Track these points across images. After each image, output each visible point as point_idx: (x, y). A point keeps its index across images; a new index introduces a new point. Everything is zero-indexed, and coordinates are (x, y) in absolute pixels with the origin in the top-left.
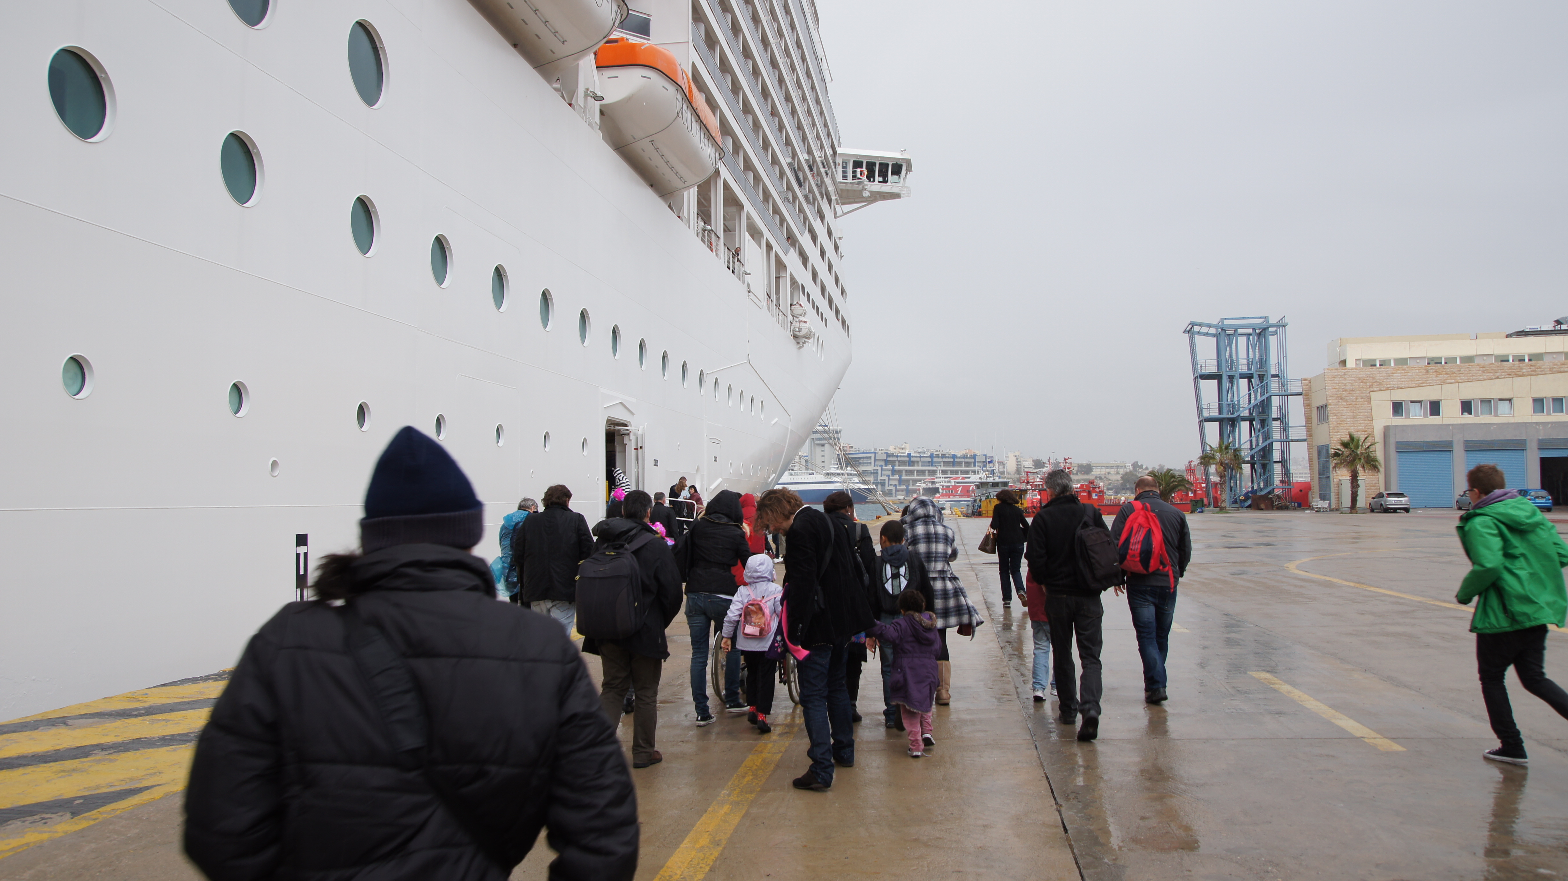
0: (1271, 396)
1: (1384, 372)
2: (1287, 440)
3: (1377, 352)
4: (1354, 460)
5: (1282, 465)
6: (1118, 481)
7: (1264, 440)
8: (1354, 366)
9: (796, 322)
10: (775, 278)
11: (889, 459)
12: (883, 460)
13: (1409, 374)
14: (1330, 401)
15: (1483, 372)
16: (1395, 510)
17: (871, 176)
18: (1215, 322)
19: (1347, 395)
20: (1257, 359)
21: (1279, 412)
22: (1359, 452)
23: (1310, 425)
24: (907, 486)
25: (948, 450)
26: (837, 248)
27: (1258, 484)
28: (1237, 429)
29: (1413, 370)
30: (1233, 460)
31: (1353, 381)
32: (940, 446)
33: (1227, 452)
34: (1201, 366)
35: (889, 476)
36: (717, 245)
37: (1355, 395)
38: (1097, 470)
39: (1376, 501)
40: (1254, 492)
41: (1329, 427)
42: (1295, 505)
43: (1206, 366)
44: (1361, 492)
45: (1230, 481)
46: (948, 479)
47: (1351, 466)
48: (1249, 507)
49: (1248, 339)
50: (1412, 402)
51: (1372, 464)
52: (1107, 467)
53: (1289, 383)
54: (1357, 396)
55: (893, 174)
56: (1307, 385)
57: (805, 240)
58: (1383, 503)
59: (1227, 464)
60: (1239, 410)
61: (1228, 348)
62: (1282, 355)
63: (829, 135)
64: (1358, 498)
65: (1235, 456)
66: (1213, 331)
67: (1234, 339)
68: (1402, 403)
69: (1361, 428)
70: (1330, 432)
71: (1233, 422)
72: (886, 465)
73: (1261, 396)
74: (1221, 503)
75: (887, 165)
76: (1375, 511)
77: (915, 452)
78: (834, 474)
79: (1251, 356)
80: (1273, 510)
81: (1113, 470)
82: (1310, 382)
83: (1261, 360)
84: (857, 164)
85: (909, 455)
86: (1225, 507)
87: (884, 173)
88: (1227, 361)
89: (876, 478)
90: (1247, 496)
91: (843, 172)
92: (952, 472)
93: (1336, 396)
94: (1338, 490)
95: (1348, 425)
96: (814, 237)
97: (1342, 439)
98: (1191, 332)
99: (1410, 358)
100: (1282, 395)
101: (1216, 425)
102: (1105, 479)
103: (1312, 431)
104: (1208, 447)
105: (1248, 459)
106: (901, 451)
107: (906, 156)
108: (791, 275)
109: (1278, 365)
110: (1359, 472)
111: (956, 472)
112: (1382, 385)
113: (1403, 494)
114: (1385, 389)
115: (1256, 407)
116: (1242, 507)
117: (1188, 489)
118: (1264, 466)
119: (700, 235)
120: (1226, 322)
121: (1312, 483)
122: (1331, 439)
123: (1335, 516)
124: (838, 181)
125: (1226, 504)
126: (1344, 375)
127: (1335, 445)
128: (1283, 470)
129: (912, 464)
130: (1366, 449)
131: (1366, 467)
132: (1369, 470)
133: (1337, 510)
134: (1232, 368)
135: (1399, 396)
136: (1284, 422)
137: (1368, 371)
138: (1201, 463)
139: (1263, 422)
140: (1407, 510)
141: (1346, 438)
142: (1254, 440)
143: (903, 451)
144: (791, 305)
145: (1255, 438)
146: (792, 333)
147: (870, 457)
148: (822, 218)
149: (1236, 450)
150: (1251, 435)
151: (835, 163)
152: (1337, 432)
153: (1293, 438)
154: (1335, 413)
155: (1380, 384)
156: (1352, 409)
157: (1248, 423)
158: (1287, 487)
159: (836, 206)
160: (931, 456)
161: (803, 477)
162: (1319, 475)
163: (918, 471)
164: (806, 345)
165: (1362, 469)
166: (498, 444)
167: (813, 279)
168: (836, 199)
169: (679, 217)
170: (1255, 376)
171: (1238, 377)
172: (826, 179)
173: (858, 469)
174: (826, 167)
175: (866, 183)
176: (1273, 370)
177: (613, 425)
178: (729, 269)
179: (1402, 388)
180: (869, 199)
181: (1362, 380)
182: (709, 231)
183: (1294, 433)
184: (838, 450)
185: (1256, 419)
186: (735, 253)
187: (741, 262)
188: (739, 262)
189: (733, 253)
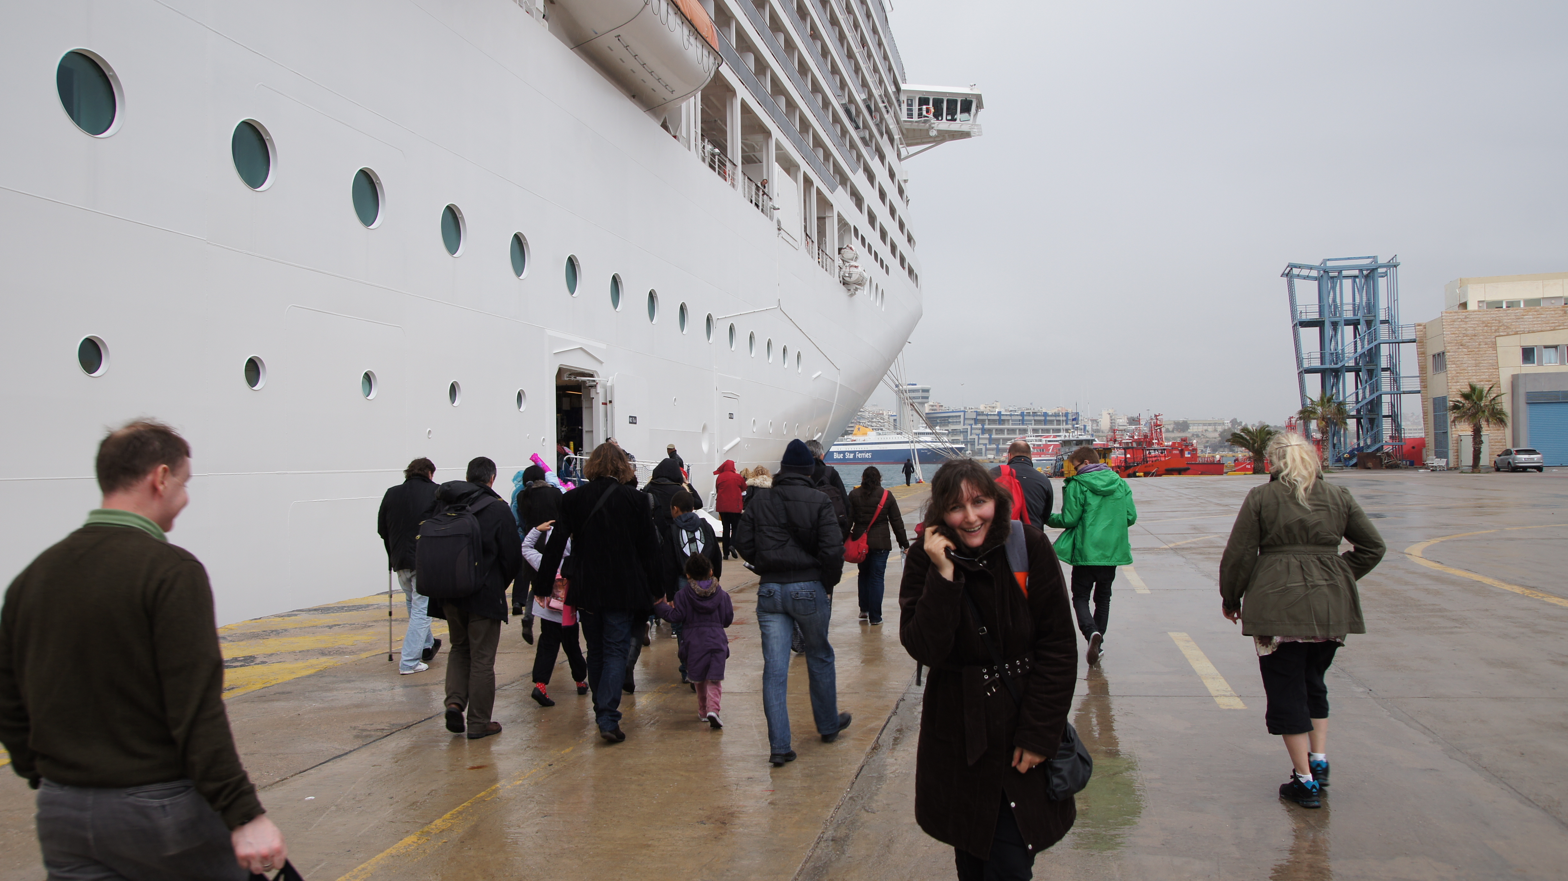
0: (1380, 344)
1: (1513, 315)
2: (1398, 392)
3: (1504, 293)
4: (1477, 413)
5: (1392, 420)
6: (1215, 438)
7: (1372, 392)
8: (1476, 308)
9: (846, 266)
10: (817, 218)
11: (978, 418)
12: (972, 419)
13: (1542, 316)
14: (1448, 348)
16: (1524, 469)
17: (938, 115)
18: (1317, 264)
19: (1468, 341)
20: (1364, 303)
21: (1389, 361)
22: (1482, 405)
23: (1425, 375)
24: (998, 446)
25: (1039, 408)
26: (901, 191)
27: (1365, 441)
28: (1341, 380)
29: (1547, 311)
30: (1336, 414)
31: (1476, 325)
32: (1031, 404)
33: (1330, 406)
34: (1301, 313)
35: (978, 435)
36: (734, 174)
37: (1478, 340)
38: (1194, 427)
39: (1502, 459)
40: (1360, 449)
41: (1447, 377)
42: (1406, 464)
43: (1306, 313)
44: (1485, 449)
45: (1333, 438)
46: (1039, 438)
47: (1473, 420)
48: (1355, 465)
49: (1354, 282)
50: (1546, 347)
51: (1498, 417)
52: (1204, 424)
53: (1400, 329)
54: (1480, 342)
55: (962, 111)
56: (1422, 331)
57: (859, 179)
58: (1511, 460)
59: (1329, 419)
60: (1343, 359)
61: (1331, 292)
62: (1393, 298)
63: (890, 69)
64: (1481, 456)
65: (1339, 410)
66: (1314, 273)
67: (1338, 282)
68: (1534, 348)
69: (1484, 377)
70: (1448, 383)
71: (1337, 373)
72: (976, 424)
73: (1368, 344)
75: (956, 101)
76: (1501, 470)
77: (1006, 411)
78: (923, 434)
79: (1357, 301)
80: (1382, 469)
81: (1211, 427)
82: (1425, 328)
83: (1368, 304)
84: (923, 101)
85: (999, 414)
87: (952, 112)
88: (1330, 306)
89: (966, 437)
90: (1352, 455)
91: (908, 110)
92: (1043, 430)
93: (1456, 342)
94: (1457, 446)
95: (1470, 374)
96: (871, 177)
97: (1462, 390)
98: (1289, 275)
99: (1543, 298)
100: (1393, 343)
101: (1318, 376)
102: (1202, 437)
103: (1426, 382)
104: (1309, 401)
105: (1354, 413)
106: (991, 409)
107: (976, 91)
108: (839, 215)
109: (1388, 310)
110: (1482, 426)
111: (1048, 431)
112: (1510, 328)
113: (1535, 450)
114: (1513, 333)
115: (1363, 356)
116: (1347, 466)
118: (1372, 421)
119: (708, 160)
120: (1329, 264)
121: (1426, 439)
122: (1450, 390)
123: (1455, 475)
124: (902, 119)
125: (1328, 463)
126: (1465, 318)
127: (1454, 396)
128: (1393, 425)
129: (1002, 422)
130: (1491, 401)
131: (1490, 420)
132: (1495, 424)
133: (1456, 469)
134: (1335, 314)
135: (1529, 341)
136: (1395, 372)
137: (1494, 314)
138: (1300, 418)
139: (1371, 373)
140: (1539, 469)
141: (1467, 390)
142: (1360, 392)
143: (994, 410)
144: (840, 250)
145: (1361, 390)
146: (841, 279)
147: (960, 416)
148: (882, 158)
149: (1340, 404)
150: (1357, 388)
151: (898, 101)
152: (1456, 382)
153: (1405, 390)
154: (1454, 361)
155: (1508, 327)
156: (1475, 356)
157: (1353, 374)
158: (1397, 443)
159: (900, 146)
160: (1022, 414)
161: (891, 436)
162: (1435, 429)
163: (1008, 430)
164: (858, 292)
165: (1486, 423)
166: (367, 396)
167: (870, 222)
168: (900, 138)
169: (675, 137)
170: (1362, 322)
171: (1343, 323)
172: (886, 116)
173: (947, 428)
174: (886, 104)
175: (933, 120)
176: (1382, 316)
177: (570, 375)
178: (751, 202)
179: (1534, 332)
180: (937, 139)
181: (1486, 324)
182: (720, 157)
183: (1406, 385)
184: (927, 409)
185: (1362, 370)
186: (759, 185)
187: (767, 195)
188: (765, 196)
189: (756, 185)
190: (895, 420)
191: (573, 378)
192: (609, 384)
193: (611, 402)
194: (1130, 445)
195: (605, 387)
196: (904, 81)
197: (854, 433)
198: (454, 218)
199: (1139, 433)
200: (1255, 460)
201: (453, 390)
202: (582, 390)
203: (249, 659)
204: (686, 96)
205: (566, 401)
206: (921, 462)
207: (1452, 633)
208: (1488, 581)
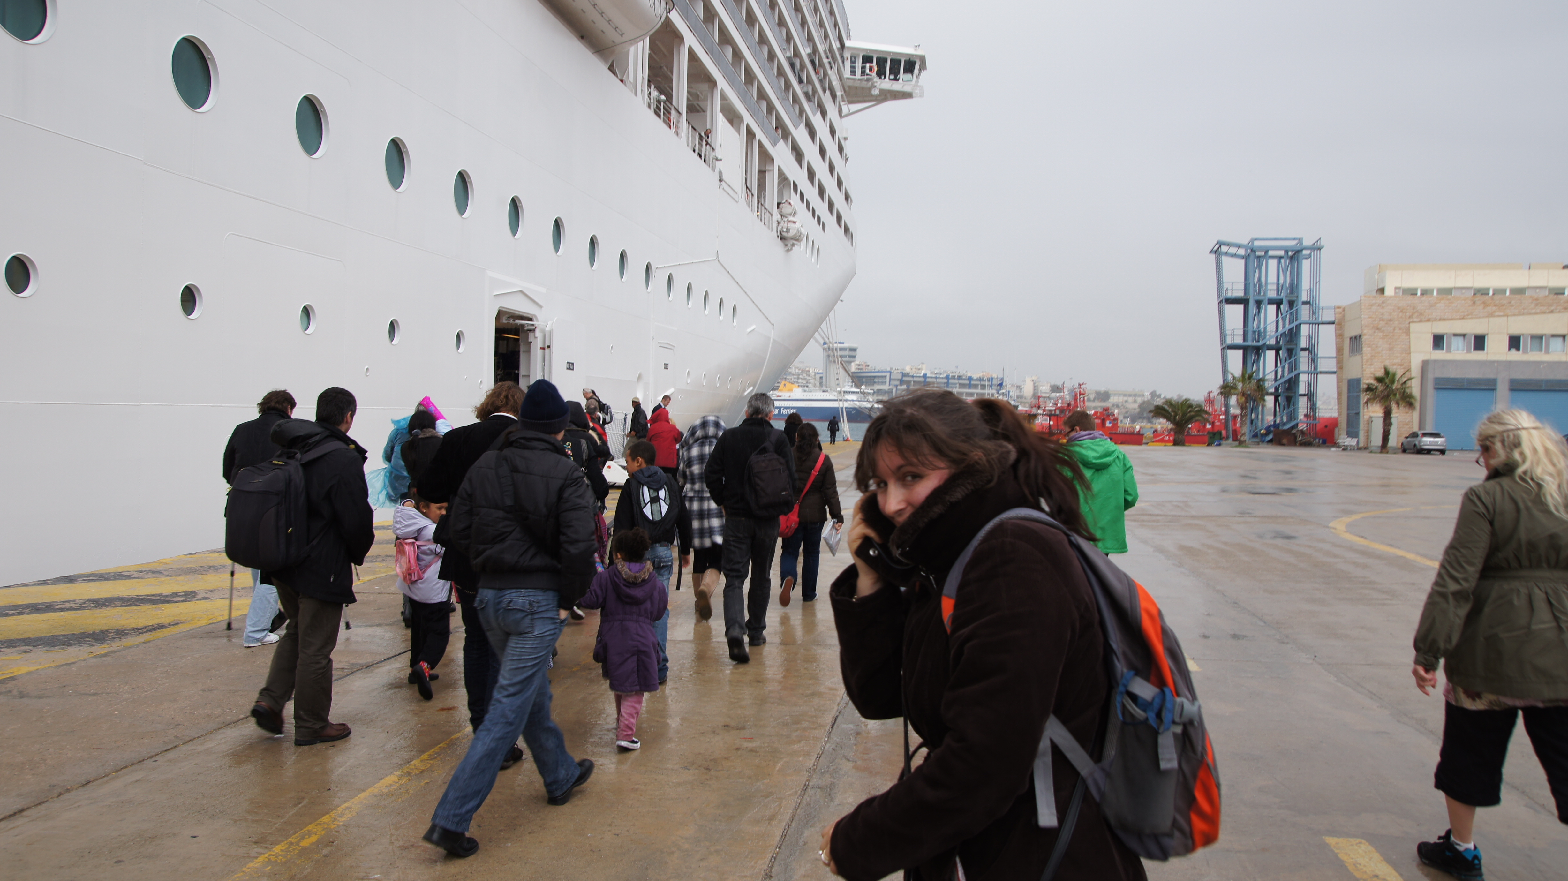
0: (1300, 324)
1: (1426, 302)
2: (1315, 372)
3: (1419, 280)
4: (1388, 396)
5: (1308, 398)
6: (1134, 409)
7: (1290, 371)
8: (1393, 294)
9: (784, 221)
10: (758, 171)
11: (905, 379)
12: (898, 380)
13: (1453, 305)
14: (1365, 332)
15: (1536, 305)
16: (1429, 452)
17: (881, 73)
19: (1384, 325)
20: (1288, 284)
21: (1308, 341)
22: (1394, 388)
23: (1341, 356)
25: (964, 372)
26: (841, 149)
27: (1282, 418)
28: (1262, 358)
29: (1458, 300)
30: (1256, 391)
31: (1392, 311)
33: (1250, 382)
34: (1227, 290)
36: (678, 122)
37: (1393, 325)
38: (1116, 398)
39: (1408, 441)
40: (1276, 426)
41: (1362, 360)
42: (1319, 442)
43: (1232, 290)
44: (1393, 431)
45: (1252, 414)
47: (1384, 402)
48: (1271, 441)
49: (1279, 262)
50: (1455, 335)
51: (1407, 400)
52: (1125, 395)
53: (1320, 311)
54: (1395, 327)
55: (905, 72)
56: (1341, 313)
57: (800, 134)
58: (1416, 443)
59: (1249, 395)
60: (1265, 337)
61: (1257, 270)
62: (1315, 280)
63: (836, 25)
64: (1390, 437)
65: (1258, 387)
66: (1242, 252)
67: (1264, 262)
68: (1444, 335)
69: (1397, 361)
70: (1363, 365)
71: (1258, 351)
72: (901, 384)
73: (1289, 324)
74: (1241, 437)
75: (900, 61)
76: (1407, 451)
77: (931, 373)
78: (849, 392)
79: (1281, 281)
80: (1296, 446)
81: (1130, 398)
82: (1344, 311)
83: (1291, 285)
84: (867, 59)
85: (925, 376)
86: (1245, 441)
87: (895, 71)
88: (1255, 286)
90: (1268, 431)
91: (851, 67)
93: (1372, 326)
94: (1368, 427)
95: (1384, 357)
96: (812, 133)
97: (1376, 373)
98: (1217, 252)
99: (1455, 288)
100: (1312, 324)
101: (1240, 353)
102: (1121, 407)
103: (1342, 363)
104: (1230, 376)
105: (1272, 390)
106: (917, 371)
107: (919, 52)
108: (779, 169)
109: (1310, 290)
110: (1393, 408)
112: (1423, 315)
113: (1438, 434)
114: (1426, 320)
115: (1284, 336)
116: (1263, 442)
117: (1207, 421)
118: (1288, 399)
119: (653, 106)
120: (1256, 243)
121: (1339, 419)
122: (1364, 372)
123: (1365, 454)
124: (846, 76)
125: (1245, 438)
126: (1382, 303)
127: (1368, 379)
128: (1309, 404)
130: (1402, 385)
131: (1400, 403)
132: (1404, 407)
133: (1366, 448)
134: (1259, 293)
135: (1441, 328)
136: (1313, 353)
137: (1408, 301)
138: (1221, 393)
139: (1290, 352)
140: (1442, 452)
141: (1380, 373)
142: (1279, 370)
143: (919, 372)
144: (779, 204)
145: (1280, 368)
146: (779, 233)
147: (886, 377)
148: (824, 114)
149: (1259, 380)
150: (1276, 366)
151: (842, 57)
152: (1371, 365)
153: (1321, 370)
154: (1369, 344)
155: (1421, 314)
156: (1389, 340)
157: (1274, 352)
158: (1312, 422)
159: (842, 103)
160: (947, 377)
161: (817, 394)
162: (1348, 409)
164: (795, 248)
165: (1396, 406)
166: (306, 330)
167: (809, 178)
168: (842, 96)
169: (622, 81)
170: (1285, 302)
171: (1267, 302)
172: (830, 72)
173: (872, 388)
174: (830, 59)
175: (876, 79)
176: (1304, 297)
177: (509, 318)
178: (694, 151)
179: (1444, 320)
180: (878, 98)
181: (1402, 310)
182: (666, 104)
183: (1323, 365)
184: (853, 368)
185: (1283, 348)
186: (703, 134)
187: (710, 146)
188: (708, 146)
189: (700, 134)
190: (821, 378)
191: (511, 321)
192: (548, 329)
193: (549, 347)
194: (1053, 412)
195: (543, 332)
196: (849, 37)
197: (780, 388)
198: (398, 152)
199: (1062, 401)
200: (1175, 433)
201: (393, 327)
202: (520, 334)
203: (190, 595)
204: (634, 41)
205: (503, 343)
206: (849, 421)
207: (1384, 604)
208: (1410, 556)
